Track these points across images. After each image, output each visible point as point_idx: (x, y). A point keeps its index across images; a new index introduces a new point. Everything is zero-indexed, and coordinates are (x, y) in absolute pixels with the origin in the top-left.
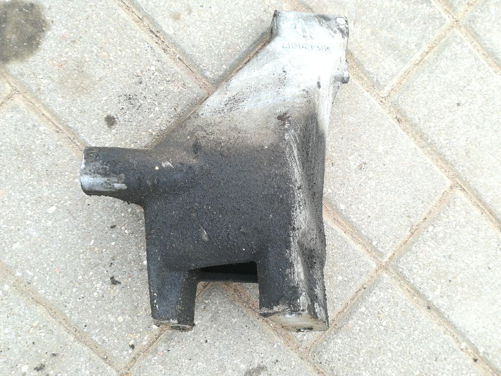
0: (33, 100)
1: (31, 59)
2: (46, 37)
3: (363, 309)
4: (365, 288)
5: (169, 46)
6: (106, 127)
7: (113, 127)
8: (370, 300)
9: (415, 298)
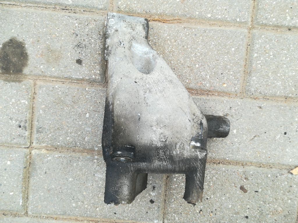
0: (44, 78)
1: (29, 62)
2: (27, 48)
3: (256, 55)
4: (249, 45)
5: (75, 9)
6: (79, 66)
7: (82, 63)
8: (256, 48)
9: (279, 30)
